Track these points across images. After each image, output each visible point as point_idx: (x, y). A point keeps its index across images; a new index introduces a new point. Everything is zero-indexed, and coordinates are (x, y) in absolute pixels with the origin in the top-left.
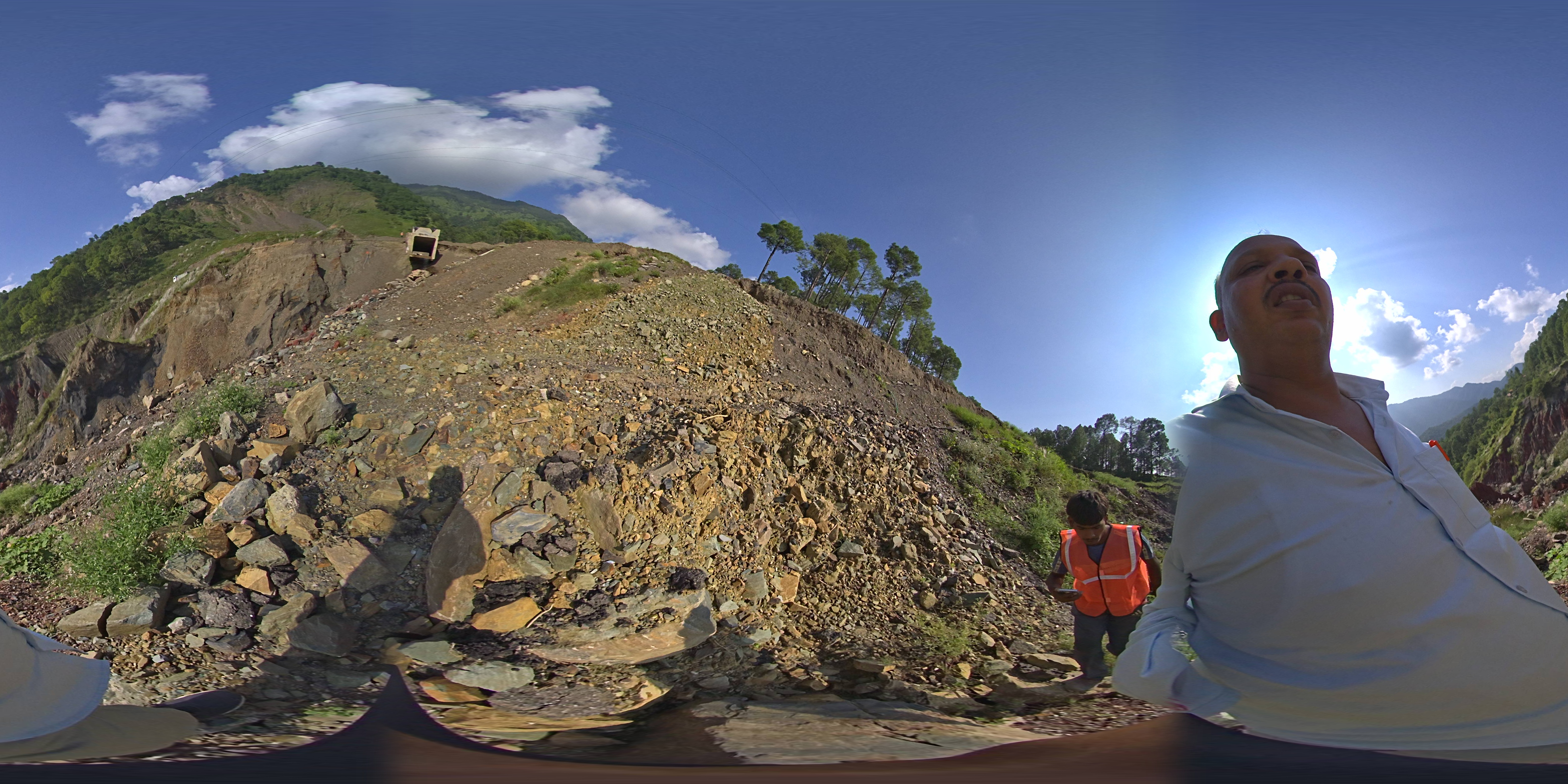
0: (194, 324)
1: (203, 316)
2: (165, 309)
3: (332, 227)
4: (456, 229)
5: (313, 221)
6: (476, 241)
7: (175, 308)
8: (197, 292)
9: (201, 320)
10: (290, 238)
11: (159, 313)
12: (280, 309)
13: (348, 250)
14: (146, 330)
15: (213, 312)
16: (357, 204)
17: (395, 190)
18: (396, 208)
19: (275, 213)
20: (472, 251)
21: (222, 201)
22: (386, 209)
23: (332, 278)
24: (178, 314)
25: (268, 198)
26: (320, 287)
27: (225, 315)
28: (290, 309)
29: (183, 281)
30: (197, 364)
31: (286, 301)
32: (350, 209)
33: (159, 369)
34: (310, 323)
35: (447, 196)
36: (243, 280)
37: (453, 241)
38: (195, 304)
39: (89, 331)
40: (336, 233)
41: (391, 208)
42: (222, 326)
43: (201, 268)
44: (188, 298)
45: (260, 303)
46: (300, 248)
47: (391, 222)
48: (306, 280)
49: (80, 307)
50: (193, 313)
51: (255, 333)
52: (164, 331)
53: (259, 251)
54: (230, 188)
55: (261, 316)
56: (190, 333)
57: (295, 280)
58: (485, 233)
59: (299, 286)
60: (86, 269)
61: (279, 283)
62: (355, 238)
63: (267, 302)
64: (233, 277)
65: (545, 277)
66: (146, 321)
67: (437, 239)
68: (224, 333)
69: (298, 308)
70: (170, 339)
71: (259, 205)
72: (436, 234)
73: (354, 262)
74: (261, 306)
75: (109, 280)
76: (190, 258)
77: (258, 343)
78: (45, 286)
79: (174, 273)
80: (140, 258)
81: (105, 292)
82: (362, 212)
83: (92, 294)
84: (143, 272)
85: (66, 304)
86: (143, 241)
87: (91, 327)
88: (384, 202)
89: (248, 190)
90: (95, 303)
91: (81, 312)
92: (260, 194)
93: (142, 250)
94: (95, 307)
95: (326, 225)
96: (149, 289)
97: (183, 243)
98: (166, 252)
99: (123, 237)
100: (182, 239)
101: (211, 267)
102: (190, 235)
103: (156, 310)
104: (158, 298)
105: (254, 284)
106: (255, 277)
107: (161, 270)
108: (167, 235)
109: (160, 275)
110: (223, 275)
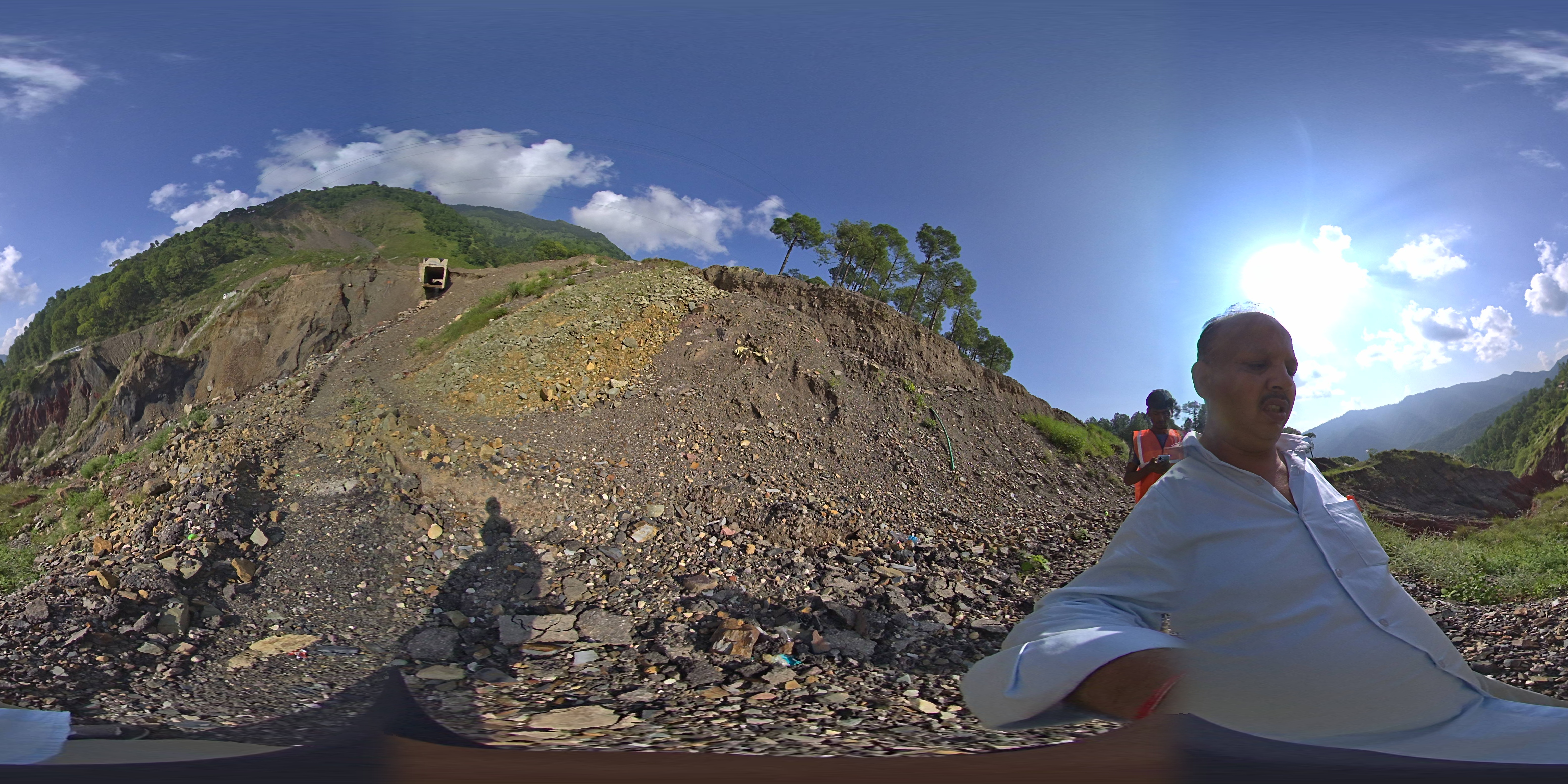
0: (234, 344)
1: (242, 338)
2: (212, 326)
7: (218, 327)
9: (241, 342)
11: (206, 329)
12: (308, 335)
15: (251, 334)
16: (407, 224)
18: (442, 229)
19: (328, 231)
21: (281, 216)
22: (432, 230)
24: (221, 334)
25: (325, 215)
26: (343, 316)
27: (261, 337)
28: (317, 336)
29: (231, 300)
30: (232, 380)
31: (314, 328)
32: (399, 230)
33: (200, 381)
34: (331, 349)
35: (492, 217)
36: (280, 306)
39: (142, 338)
41: (436, 229)
42: (258, 348)
43: (247, 290)
45: (292, 329)
46: (331, 278)
47: (436, 243)
48: (330, 309)
49: (135, 314)
50: (235, 334)
51: (284, 356)
52: (209, 348)
53: (298, 278)
55: (291, 341)
56: (230, 352)
57: (323, 309)
59: (326, 314)
60: (143, 275)
61: (310, 310)
63: (298, 328)
64: (272, 302)
66: (193, 336)
68: (259, 354)
69: (323, 335)
70: (212, 356)
71: (315, 222)
73: (376, 291)
74: (293, 332)
75: (165, 290)
76: (242, 273)
77: (286, 366)
78: (104, 290)
79: (225, 289)
80: (196, 270)
81: (159, 301)
82: (411, 232)
83: (147, 303)
84: (197, 284)
85: (121, 309)
86: (201, 253)
87: (144, 336)
88: (431, 222)
89: (306, 207)
90: (150, 311)
91: (135, 319)
92: (317, 211)
93: (199, 262)
94: (148, 316)
95: (376, 244)
96: (200, 303)
97: (239, 258)
98: (221, 266)
99: (183, 247)
100: (238, 253)
101: (254, 292)
102: (245, 250)
103: (204, 326)
104: (208, 313)
105: (289, 310)
106: (290, 303)
107: (214, 285)
108: (225, 248)
109: (212, 290)
110: (264, 300)
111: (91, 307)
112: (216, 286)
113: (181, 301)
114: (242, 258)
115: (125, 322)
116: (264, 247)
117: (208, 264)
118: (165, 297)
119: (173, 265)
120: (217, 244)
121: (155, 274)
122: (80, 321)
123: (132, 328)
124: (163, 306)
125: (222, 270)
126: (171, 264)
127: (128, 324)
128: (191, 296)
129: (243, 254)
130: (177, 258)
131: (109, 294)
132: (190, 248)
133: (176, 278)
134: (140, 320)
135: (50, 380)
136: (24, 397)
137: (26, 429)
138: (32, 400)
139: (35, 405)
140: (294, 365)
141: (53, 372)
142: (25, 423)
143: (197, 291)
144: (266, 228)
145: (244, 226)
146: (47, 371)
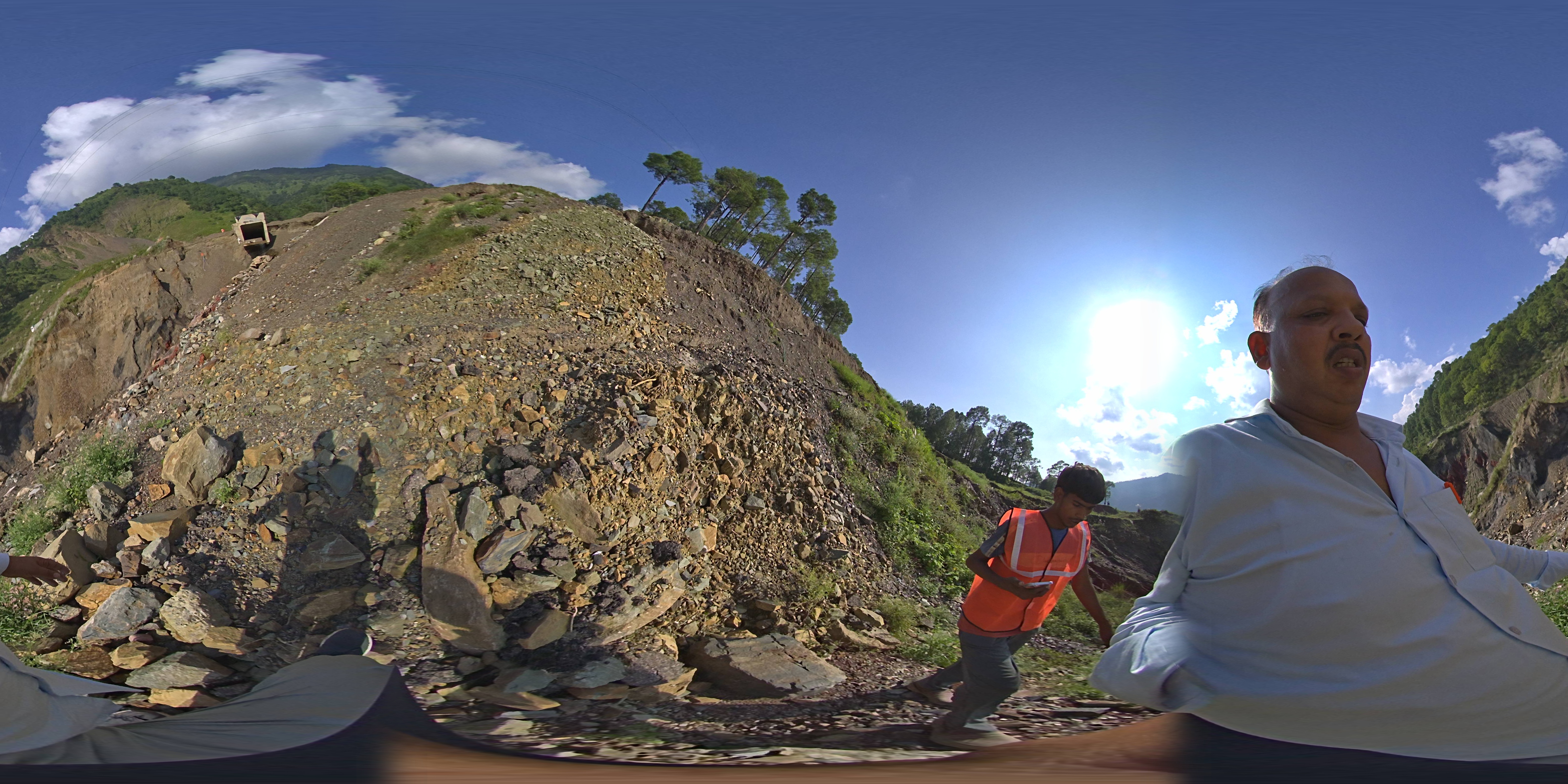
0: (60, 369)
1: (67, 360)
2: (30, 361)
3: (159, 240)
4: (277, 208)
5: (138, 239)
6: (304, 213)
7: (38, 358)
8: (56, 338)
9: (66, 365)
10: (125, 262)
11: (25, 365)
12: (138, 334)
13: (183, 258)
14: (16, 384)
15: (75, 353)
16: (171, 212)
17: (198, 189)
18: (209, 205)
19: (102, 242)
20: (305, 224)
21: (52, 243)
22: (200, 209)
23: (178, 289)
24: (43, 363)
25: (90, 229)
26: (169, 301)
27: (87, 353)
28: (148, 331)
29: (40, 330)
30: (73, 409)
31: (142, 324)
32: (167, 219)
33: (36, 421)
34: (171, 340)
35: (250, 180)
36: (96, 314)
37: (280, 219)
38: (57, 349)
40: (165, 245)
41: (205, 206)
42: (88, 364)
43: (53, 313)
44: (48, 345)
45: (118, 333)
46: (137, 269)
47: (211, 219)
48: (153, 297)
50: (57, 358)
51: (121, 364)
52: (34, 383)
53: (100, 282)
54: (54, 229)
55: (122, 346)
56: (59, 379)
57: (144, 301)
58: (309, 203)
59: (149, 305)
61: (129, 308)
62: (185, 244)
63: (124, 330)
64: (85, 314)
65: (398, 231)
66: (15, 376)
67: (264, 222)
68: (91, 372)
69: (155, 328)
70: (40, 389)
71: (85, 239)
72: (261, 218)
73: (193, 267)
74: (120, 336)
76: (42, 304)
77: (126, 373)
79: (30, 323)
82: (180, 218)
88: (195, 202)
89: (69, 227)
92: (82, 228)
95: (153, 240)
96: (11, 344)
97: (32, 292)
98: (19, 303)
100: (30, 288)
101: (62, 309)
102: (36, 283)
103: (22, 363)
104: (21, 350)
105: (106, 315)
106: (105, 308)
107: (18, 323)
108: (16, 287)
109: (18, 328)
110: (75, 314)
112: (21, 324)
114: (35, 291)
116: (51, 275)
125: (21, 307)
129: (34, 287)
140: (135, 370)
144: (46, 258)
145: (24, 261)
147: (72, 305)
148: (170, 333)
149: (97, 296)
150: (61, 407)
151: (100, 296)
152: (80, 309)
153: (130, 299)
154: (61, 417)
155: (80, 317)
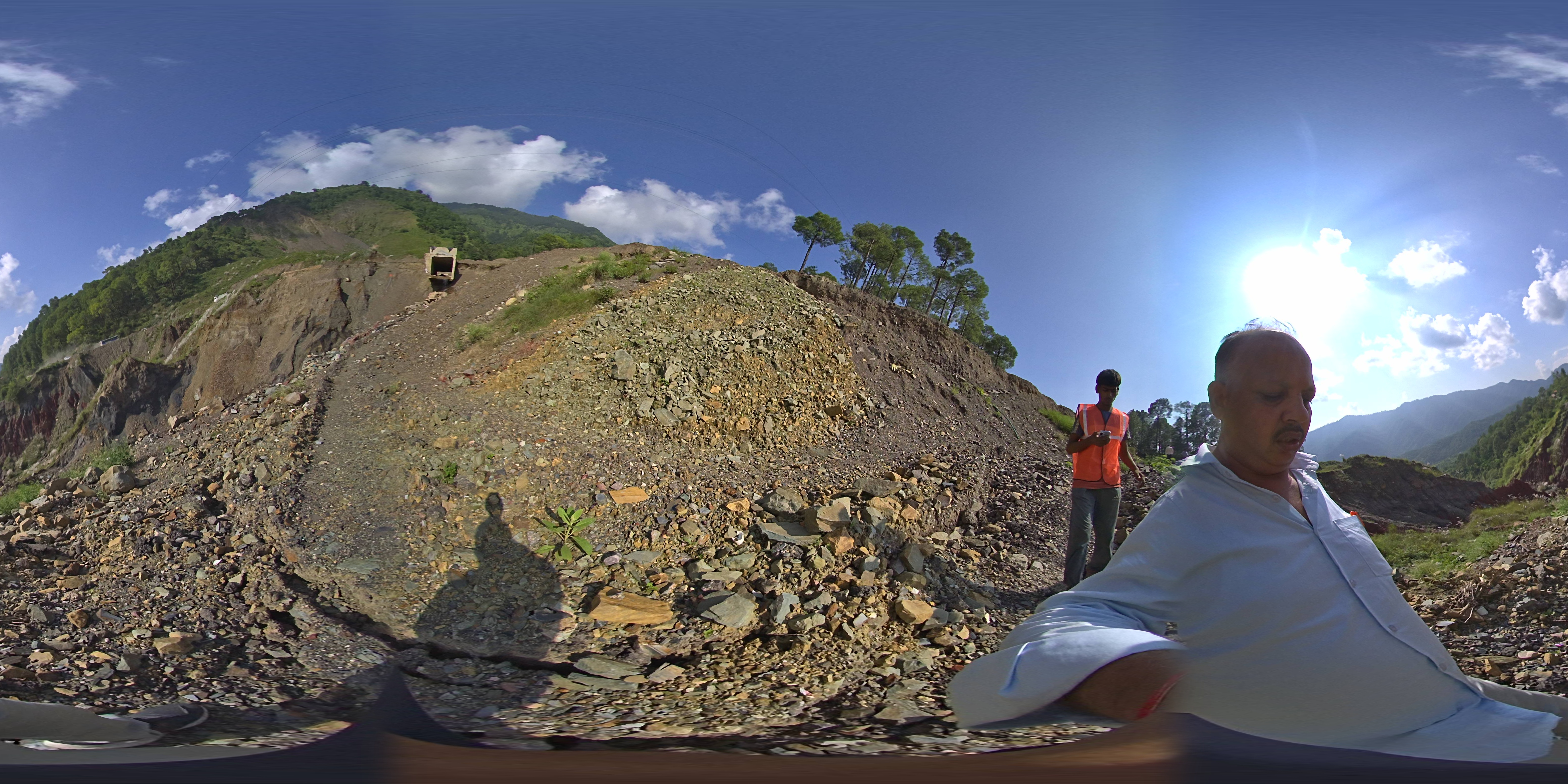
0: (224, 347)
1: (233, 340)
2: (200, 331)
4: (492, 247)
5: (353, 240)
6: (498, 258)
7: (207, 331)
8: (229, 317)
9: (231, 344)
11: (195, 333)
12: (304, 335)
13: (372, 273)
14: (182, 350)
15: (242, 336)
16: (399, 223)
17: (435, 209)
20: (491, 268)
23: (354, 304)
24: (210, 337)
25: (316, 217)
26: (342, 313)
27: (253, 339)
28: (313, 335)
29: (221, 302)
30: (220, 389)
31: (311, 327)
32: (392, 229)
33: (187, 390)
35: (483, 214)
36: (274, 304)
38: (227, 328)
39: (132, 345)
42: (249, 351)
43: (238, 290)
44: (221, 322)
45: (287, 328)
46: (328, 273)
47: (430, 241)
48: (329, 304)
49: (126, 320)
50: (224, 336)
51: (279, 360)
52: (196, 354)
53: (290, 275)
54: (278, 207)
55: (287, 342)
56: (219, 357)
57: (319, 306)
58: (519, 249)
59: (323, 311)
60: (135, 282)
61: (307, 308)
63: (293, 328)
64: (264, 302)
66: (184, 341)
68: (251, 358)
69: (319, 335)
70: (201, 361)
71: (307, 224)
74: (287, 331)
75: (157, 296)
76: (235, 276)
77: (280, 370)
78: (95, 297)
79: (217, 292)
80: (188, 274)
81: (151, 307)
82: (403, 231)
83: (139, 309)
84: (189, 288)
85: (112, 316)
86: (193, 257)
87: (134, 343)
88: (425, 221)
89: (297, 209)
90: (141, 317)
91: (125, 326)
93: (191, 266)
94: (140, 322)
95: (369, 244)
96: (192, 307)
97: (231, 261)
98: (213, 269)
99: (174, 252)
100: (230, 256)
101: (244, 291)
102: (238, 253)
103: (194, 330)
104: (198, 317)
105: (283, 308)
106: (284, 301)
107: (205, 288)
108: (217, 252)
109: (204, 293)
110: (255, 299)
111: (81, 315)
112: (208, 290)
113: (172, 306)
114: (234, 261)
115: (116, 329)
116: (257, 250)
117: (201, 269)
118: (157, 302)
119: (164, 271)
120: (209, 247)
121: (146, 279)
122: (70, 329)
123: (122, 335)
124: (154, 312)
125: (214, 273)
126: (162, 268)
127: (119, 331)
128: (183, 301)
129: (235, 257)
130: (167, 263)
131: (100, 301)
132: (181, 253)
133: (167, 284)
134: (130, 327)
135: (37, 390)
136: (11, 407)
137: (11, 440)
138: (19, 410)
139: (22, 416)
140: (290, 369)
141: (41, 381)
142: (11, 433)
143: (189, 296)
144: (258, 231)
145: (236, 229)
146: (35, 380)
147: (255, 290)
148: (332, 344)
149: (281, 287)
150: (213, 383)
151: (284, 289)
152: (261, 295)
153: (309, 299)
154: (209, 393)
155: (258, 303)
